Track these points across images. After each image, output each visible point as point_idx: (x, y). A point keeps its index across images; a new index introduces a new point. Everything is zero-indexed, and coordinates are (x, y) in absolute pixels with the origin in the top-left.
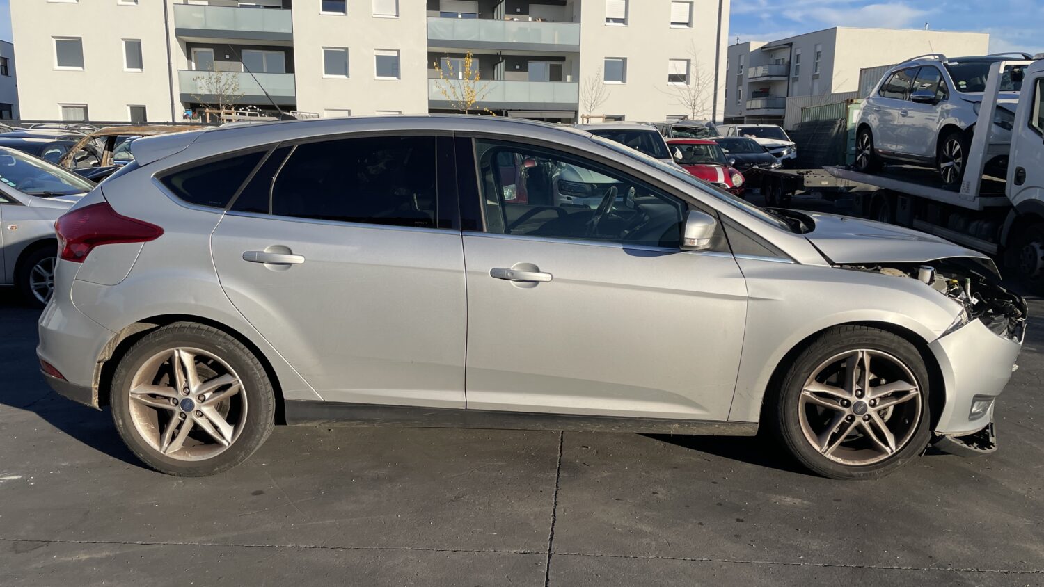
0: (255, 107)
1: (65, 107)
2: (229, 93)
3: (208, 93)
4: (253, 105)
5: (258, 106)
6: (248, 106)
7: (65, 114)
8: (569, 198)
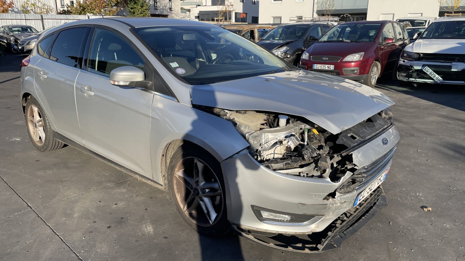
0: (348, 15)
1: (274, 18)
2: (330, 9)
3: (321, 9)
4: (347, 14)
5: (350, 14)
6: (345, 14)
7: (274, 21)
8: (404, 61)
